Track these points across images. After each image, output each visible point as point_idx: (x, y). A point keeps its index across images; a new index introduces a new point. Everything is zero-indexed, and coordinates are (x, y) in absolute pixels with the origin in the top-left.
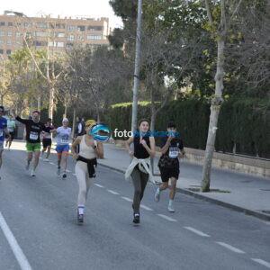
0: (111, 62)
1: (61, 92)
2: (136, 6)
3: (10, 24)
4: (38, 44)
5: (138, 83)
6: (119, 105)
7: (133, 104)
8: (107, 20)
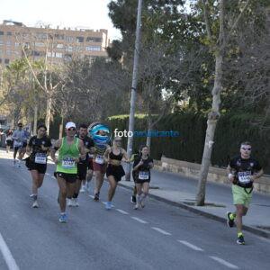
0: (109, 73)
1: (58, 102)
2: (135, 19)
3: (10, 34)
4: (37, 54)
5: (136, 96)
6: (116, 117)
7: (130, 116)
8: (106, 32)
